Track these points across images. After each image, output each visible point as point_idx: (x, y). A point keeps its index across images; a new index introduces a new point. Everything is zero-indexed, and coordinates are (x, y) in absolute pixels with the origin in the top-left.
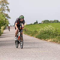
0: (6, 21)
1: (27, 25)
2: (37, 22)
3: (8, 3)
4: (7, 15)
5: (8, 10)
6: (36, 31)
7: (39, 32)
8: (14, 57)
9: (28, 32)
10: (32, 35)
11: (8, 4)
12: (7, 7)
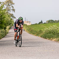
0: (11, 21)
1: (32, 25)
2: (42, 22)
3: (13, 3)
4: (12, 15)
6: (41, 31)
7: (44, 32)
8: (19, 56)
9: (33, 32)
10: (37, 35)
12: (12, 7)
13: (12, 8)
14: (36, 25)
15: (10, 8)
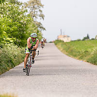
0: (38, 34)
1: (72, 41)
2: (88, 37)
5: (42, 16)
6: (87, 51)
7: (92, 53)
9: (74, 53)
10: (81, 58)
11: (42, 6)
12: (40, 10)
13: (39, 13)
14: (79, 42)
15: (36, 13)
